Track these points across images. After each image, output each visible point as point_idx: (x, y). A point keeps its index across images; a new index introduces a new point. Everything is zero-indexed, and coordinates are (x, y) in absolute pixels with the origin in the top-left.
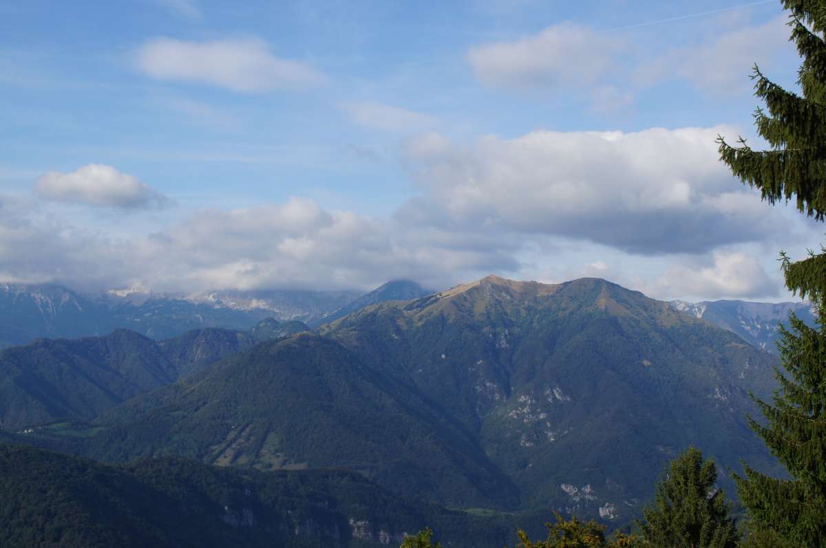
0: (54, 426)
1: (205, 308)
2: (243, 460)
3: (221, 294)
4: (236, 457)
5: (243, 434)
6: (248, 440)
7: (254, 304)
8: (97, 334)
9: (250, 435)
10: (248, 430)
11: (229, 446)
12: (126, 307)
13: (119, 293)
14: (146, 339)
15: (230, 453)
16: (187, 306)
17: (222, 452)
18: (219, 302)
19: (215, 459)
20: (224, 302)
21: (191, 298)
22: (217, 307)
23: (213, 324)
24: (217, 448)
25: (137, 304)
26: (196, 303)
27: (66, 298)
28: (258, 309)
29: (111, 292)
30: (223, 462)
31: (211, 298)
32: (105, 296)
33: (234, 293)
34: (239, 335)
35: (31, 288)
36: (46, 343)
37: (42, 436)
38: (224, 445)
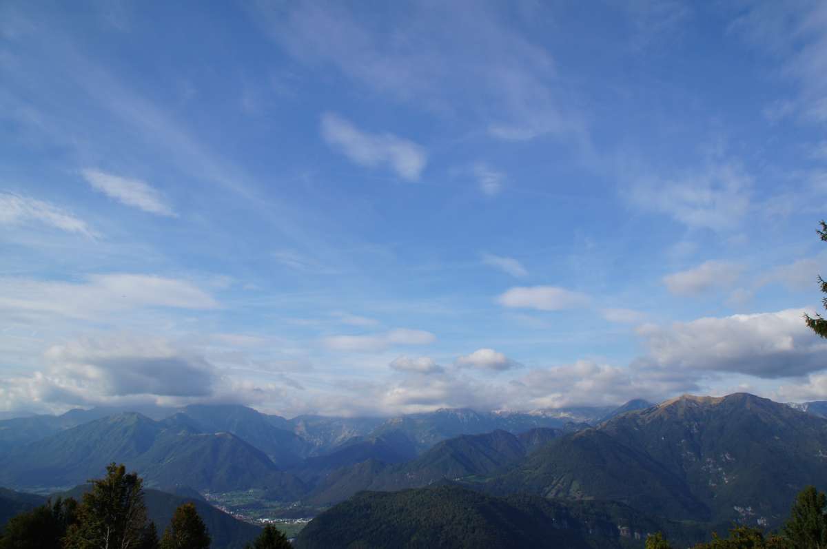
0: (469, 477)
1: (537, 417)
2: (561, 495)
3: (545, 411)
4: (557, 494)
5: (561, 482)
6: (563, 484)
7: (562, 415)
8: (486, 432)
9: (563, 482)
10: (562, 479)
11: (553, 488)
12: (499, 419)
13: (496, 412)
14: (509, 434)
15: (554, 491)
16: (528, 417)
17: (549, 491)
18: (544, 414)
19: (546, 495)
20: (547, 414)
21: (530, 413)
22: (544, 417)
23: (542, 425)
24: (547, 489)
25: (504, 417)
26: (533, 415)
27: (471, 415)
28: (564, 418)
29: (493, 411)
30: (551, 496)
31: (540, 413)
32: (490, 414)
33: (551, 410)
34: (555, 431)
35: (457, 410)
36: (464, 437)
37: (464, 482)
38: (550, 487)
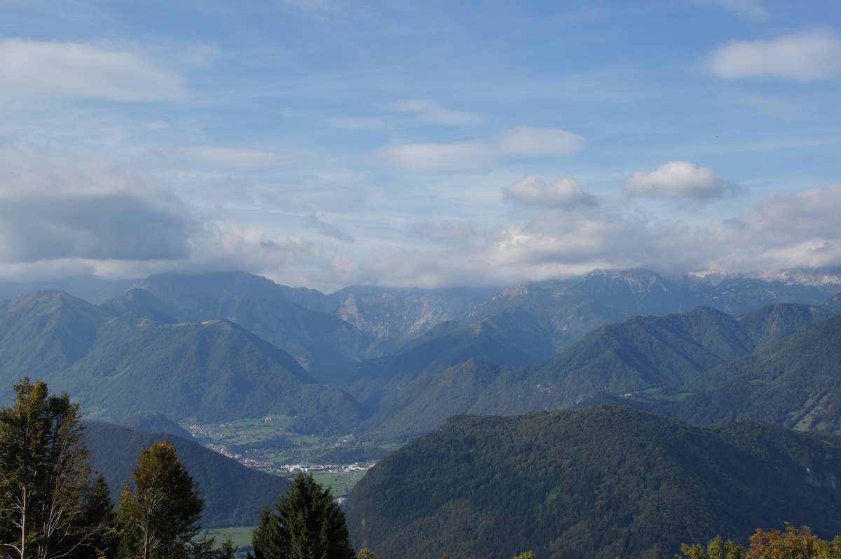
0: (649, 391)
1: (777, 285)
2: (822, 426)
3: (793, 272)
4: (816, 421)
5: (821, 401)
6: (826, 407)
9: (828, 403)
10: (825, 398)
11: (807, 412)
12: (705, 287)
13: (698, 275)
15: (808, 419)
16: (761, 284)
17: (800, 418)
18: (791, 279)
19: (793, 425)
20: (796, 279)
21: (764, 276)
22: (789, 284)
23: (786, 300)
24: (795, 415)
25: (714, 284)
26: (769, 281)
27: (653, 280)
28: (830, 284)
29: (691, 273)
30: (803, 427)
31: (783, 276)
32: (686, 277)
37: (639, 400)
